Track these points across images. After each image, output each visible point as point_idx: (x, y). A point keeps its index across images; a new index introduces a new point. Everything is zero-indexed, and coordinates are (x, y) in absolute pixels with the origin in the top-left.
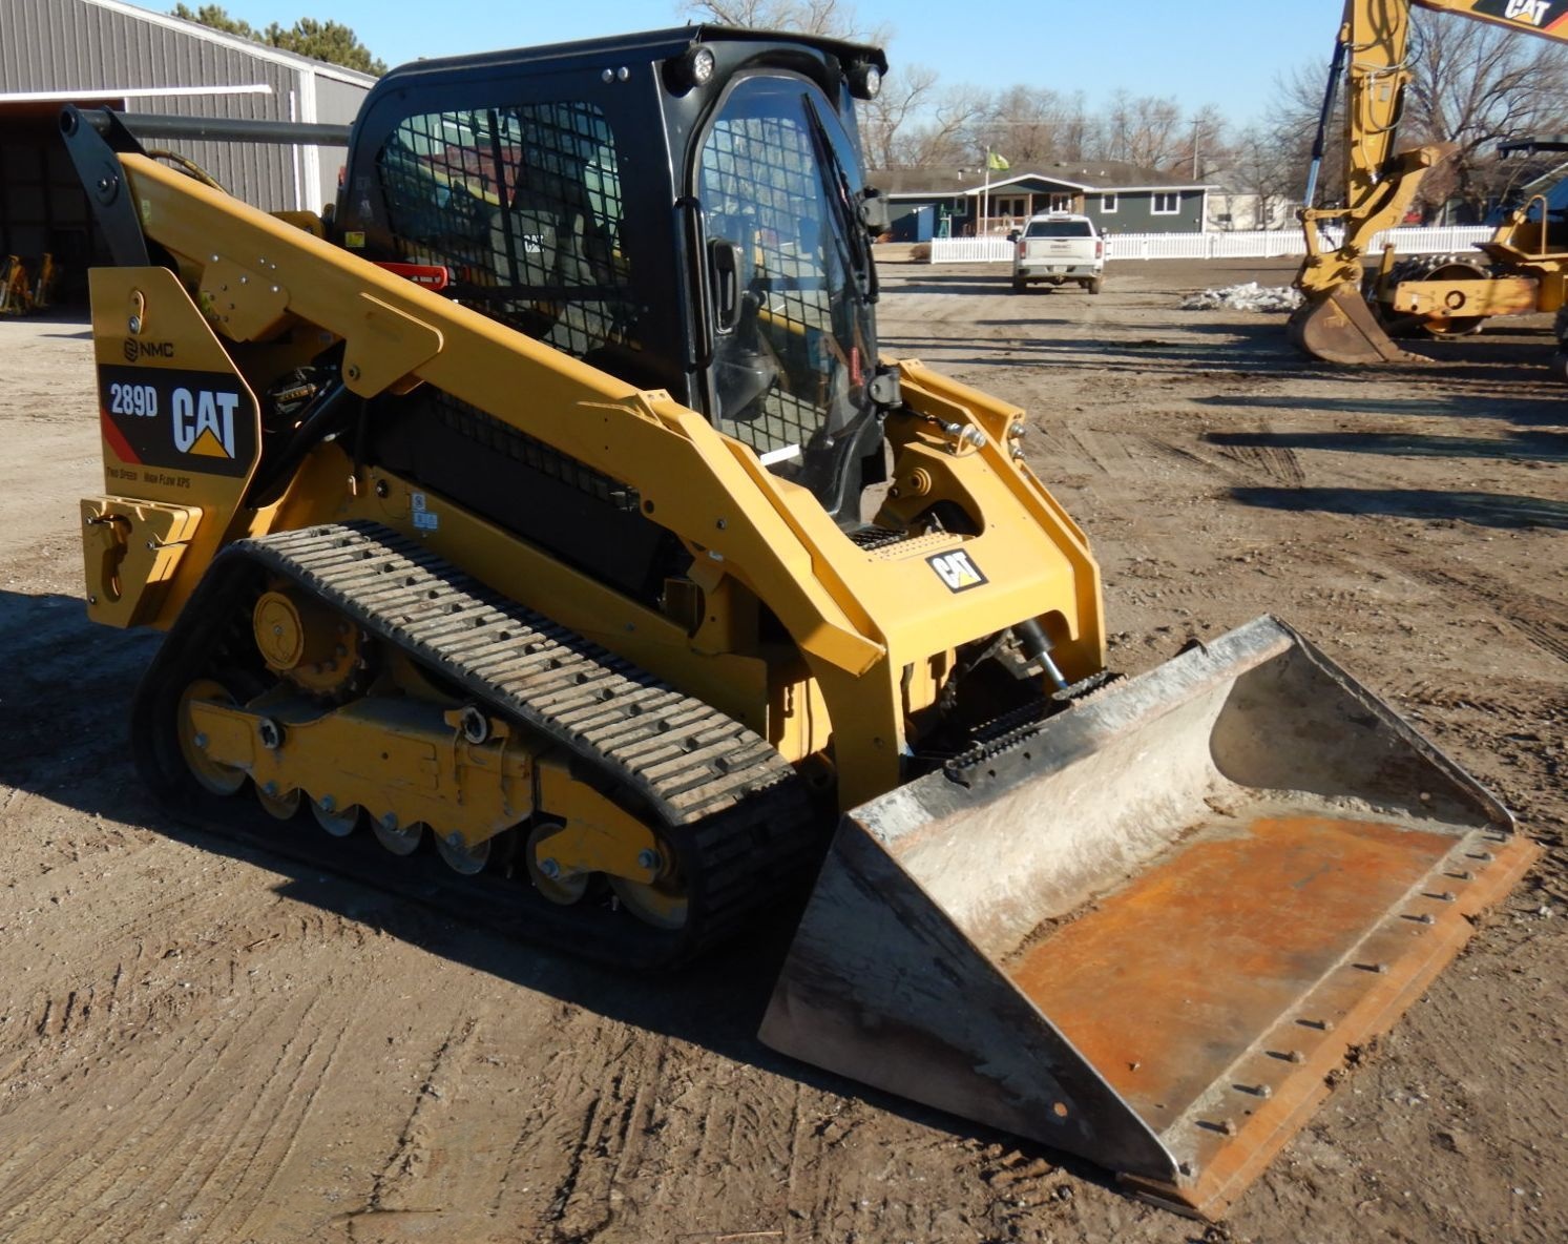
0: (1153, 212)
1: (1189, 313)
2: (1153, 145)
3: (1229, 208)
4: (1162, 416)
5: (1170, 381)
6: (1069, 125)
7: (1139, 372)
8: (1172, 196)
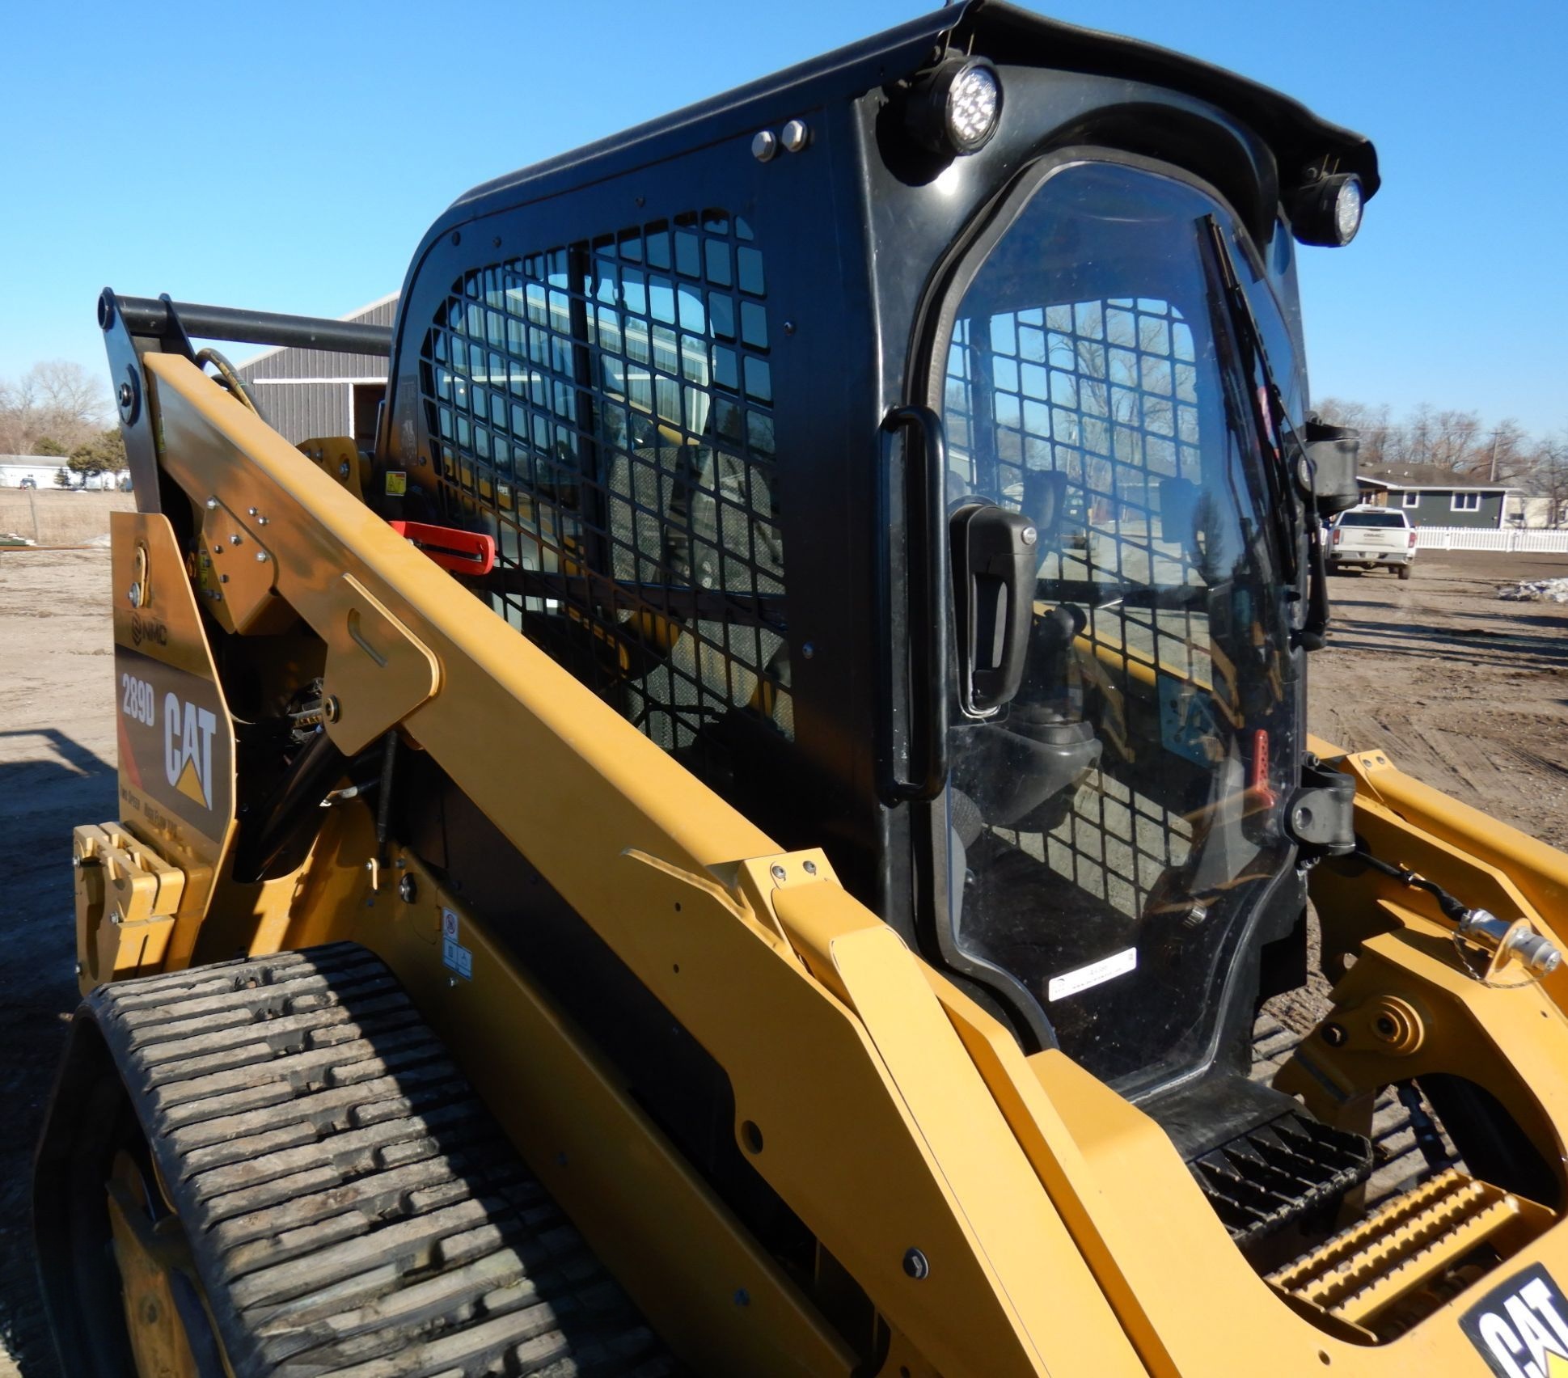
0: (1453, 509)
1: (1507, 603)
2: (1452, 452)
3: (1523, 509)
4: (1520, 719)
5: (1514, 676)
6: (1372, 433)
7: (1475, 664)
8: (1473, 496)
